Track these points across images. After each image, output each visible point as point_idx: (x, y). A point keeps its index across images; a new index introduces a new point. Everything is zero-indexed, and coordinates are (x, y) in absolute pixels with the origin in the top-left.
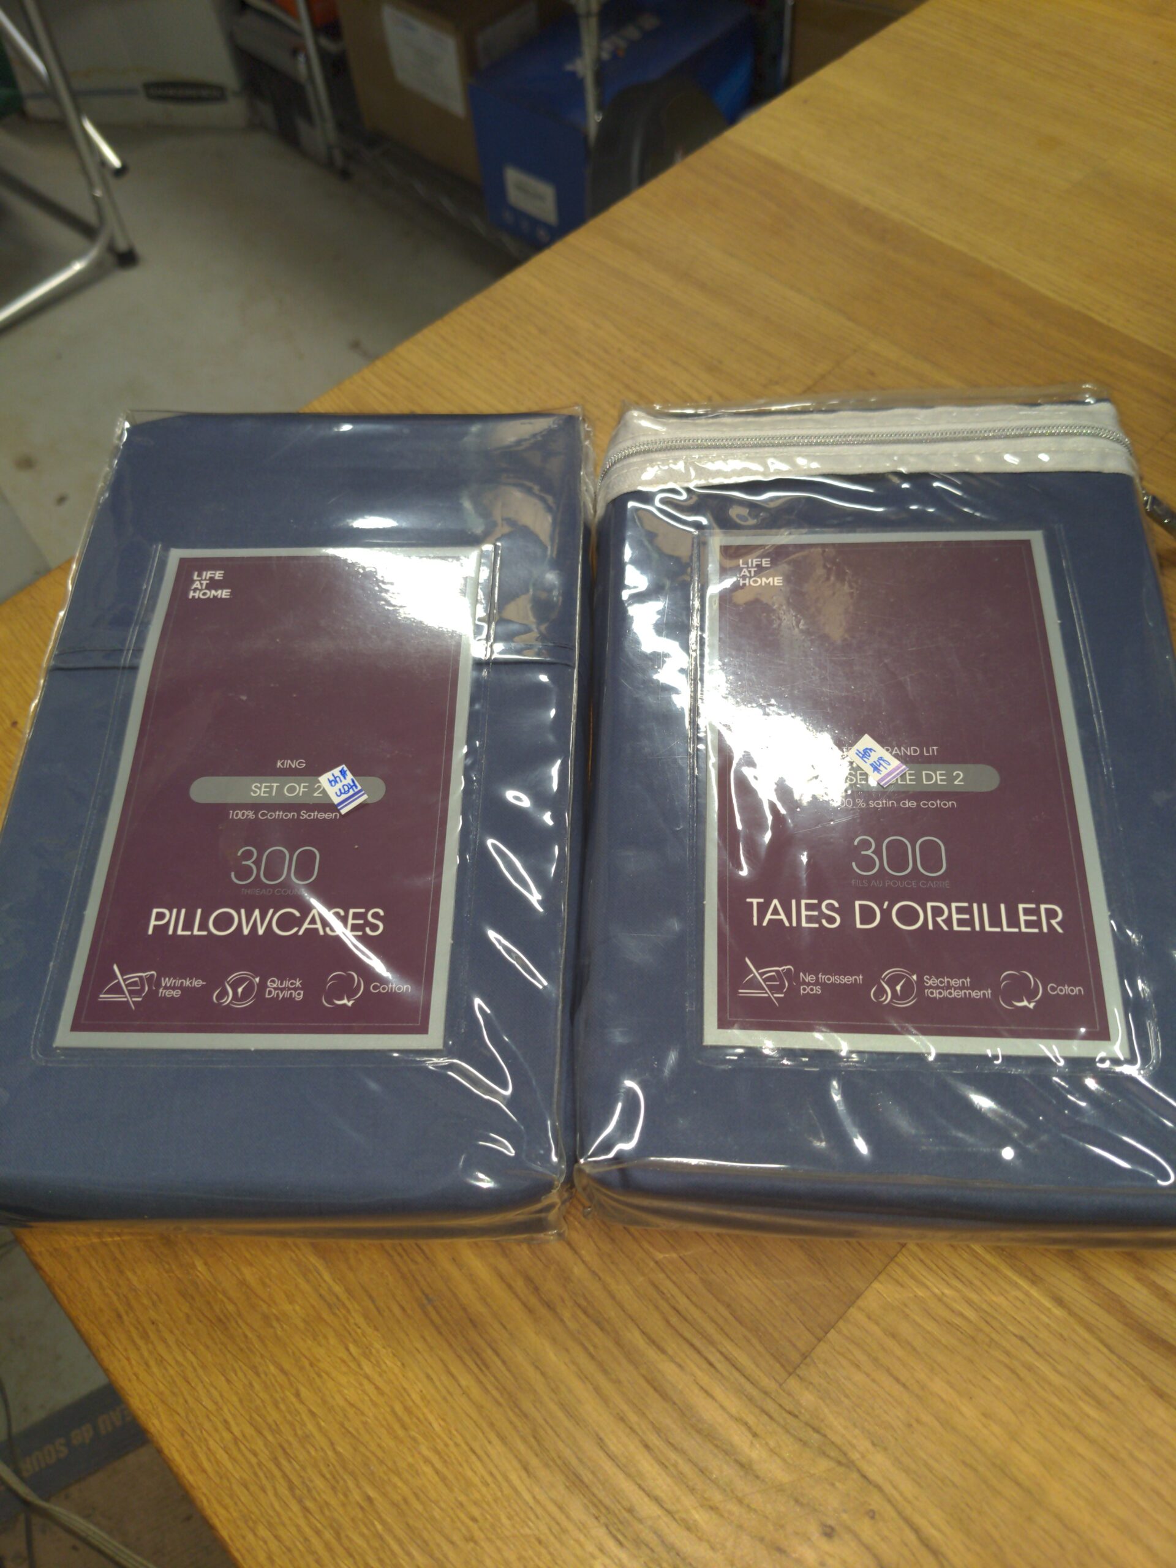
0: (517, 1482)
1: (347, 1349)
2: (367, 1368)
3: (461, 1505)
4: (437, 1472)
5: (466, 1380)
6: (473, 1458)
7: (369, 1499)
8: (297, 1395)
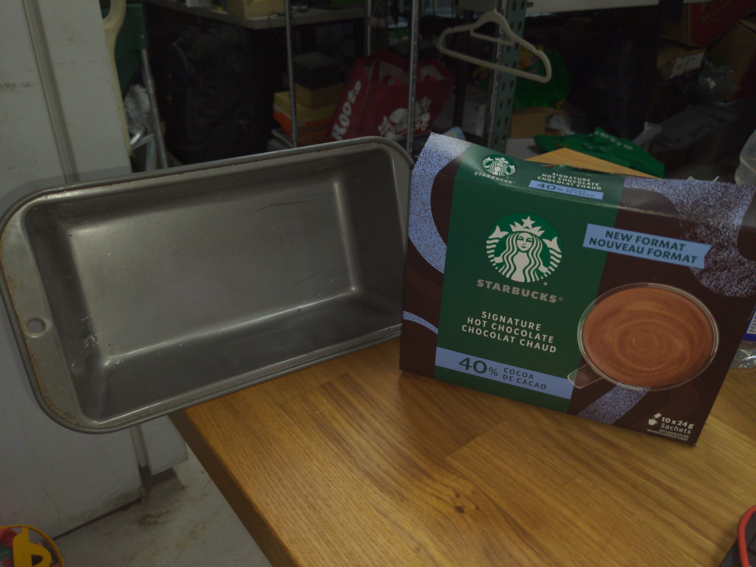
0: (347, 473)
1: (291, 435)
2: (297, 440)
3: (326, 477)
4: (319, 469)
5: (332, 446)
6: (332, 466)
7: (293, 473)
8: (271, 445)
